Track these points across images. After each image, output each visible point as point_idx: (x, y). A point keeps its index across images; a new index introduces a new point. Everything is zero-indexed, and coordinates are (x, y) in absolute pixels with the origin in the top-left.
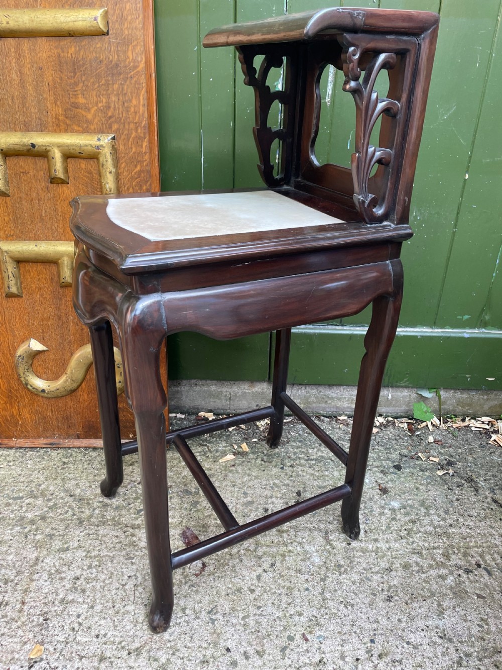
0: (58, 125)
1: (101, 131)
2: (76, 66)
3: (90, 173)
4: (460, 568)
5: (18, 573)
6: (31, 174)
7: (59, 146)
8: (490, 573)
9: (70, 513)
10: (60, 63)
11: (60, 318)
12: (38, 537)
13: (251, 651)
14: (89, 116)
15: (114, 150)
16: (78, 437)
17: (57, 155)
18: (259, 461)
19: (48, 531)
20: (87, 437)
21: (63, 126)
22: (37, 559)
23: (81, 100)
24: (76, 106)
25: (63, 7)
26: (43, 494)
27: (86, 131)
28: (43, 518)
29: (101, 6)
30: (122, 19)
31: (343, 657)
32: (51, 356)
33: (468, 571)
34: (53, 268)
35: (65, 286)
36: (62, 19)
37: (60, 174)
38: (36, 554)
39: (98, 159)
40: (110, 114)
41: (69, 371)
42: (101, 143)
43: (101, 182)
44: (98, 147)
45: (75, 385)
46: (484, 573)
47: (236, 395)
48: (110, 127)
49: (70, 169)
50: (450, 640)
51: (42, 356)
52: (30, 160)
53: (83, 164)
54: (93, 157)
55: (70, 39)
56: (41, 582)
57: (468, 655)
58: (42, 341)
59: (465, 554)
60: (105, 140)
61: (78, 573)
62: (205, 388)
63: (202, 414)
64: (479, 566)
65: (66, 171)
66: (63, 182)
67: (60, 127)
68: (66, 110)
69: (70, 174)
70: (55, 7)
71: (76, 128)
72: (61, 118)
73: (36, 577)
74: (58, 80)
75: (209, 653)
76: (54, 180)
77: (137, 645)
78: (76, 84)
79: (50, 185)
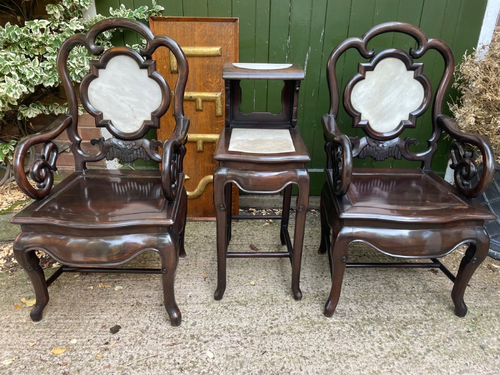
0: (200, 89)
1: (217, 91)
2: (208, 67)
3: (212, 107)
4: (357, 256)
5: (191, 257)
6: (189, 107)
7: (201, 97)
8: (368, 257)
9: (204, 241)
10: (203, 67)
11: (196, 165)
12: (195, 247)
13: (280, 275)
14: (213, 86)
15: (222, 98)
16: (200, 217)
17: (200, 100)
18: (277, 225)
19: (197, 246)
20: (204, 216)
21: (202, 89)
22: (197, 253)
23: (210, 80)
24: (208, 82)
25: (205, 46)
26: (191, 235)
27: (211, 91)
28: (194, 242)
29: (220, 46)
30: (227, 50)
31: (312, 277)
32: (191, 181)
33: (360, 257)
34: (195, 145)
35: (199, 152)
36: (205, 51)
37: (201, 108)
38: (195, 252)
39: (215, 102)
40: (221, 85)
41: (199, 187)
42: (217, 96)
43: (215, 110)
44: (216, 97)
45: (201, 193)
46: (366, 257)
47: (265, 201)
48: (221, 89)
49: (204, 106)
50: (351, 273)
51: (188, 181)
52: (189, 102)
53: (209, 104)
54: (213, 101)
55: (206, 58)
56: (200, 259)
57: (356, 277)
58: (188, 175)
59: (360, 252)
60: (219, 94)
61: (213, 257)
62: (252, 197)
63: (250, 209)
64: (365, 255)
65: (203, 107)
66: (201, 111)
67: (201, 90)
68: (204, 84)
69: (204, 107)
70: (202, 46)
71: (208, 90)
72: (202, 86)
73: (198, 257)
74: (201, 72)
75: (265, 275)
76: (198, 110)
77: (240, 274)
78: (208, 74)
79: (196, 112)
